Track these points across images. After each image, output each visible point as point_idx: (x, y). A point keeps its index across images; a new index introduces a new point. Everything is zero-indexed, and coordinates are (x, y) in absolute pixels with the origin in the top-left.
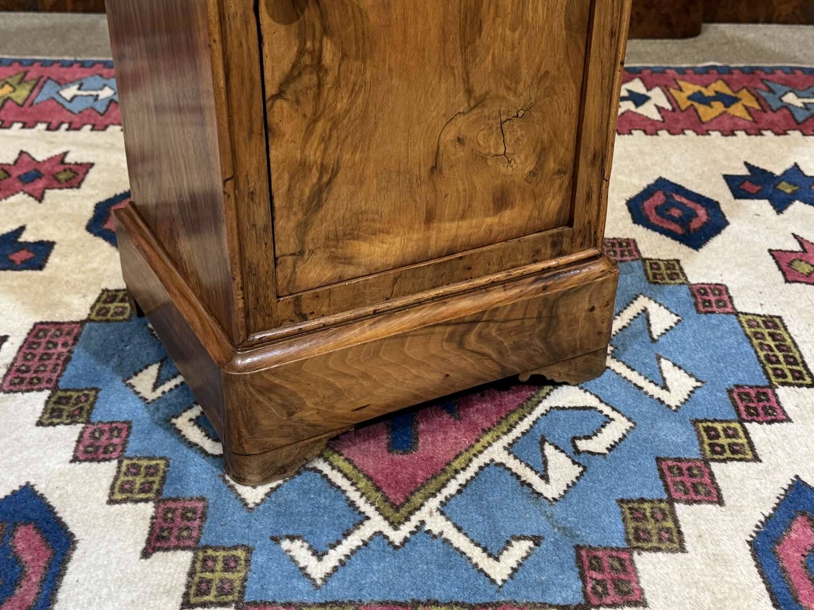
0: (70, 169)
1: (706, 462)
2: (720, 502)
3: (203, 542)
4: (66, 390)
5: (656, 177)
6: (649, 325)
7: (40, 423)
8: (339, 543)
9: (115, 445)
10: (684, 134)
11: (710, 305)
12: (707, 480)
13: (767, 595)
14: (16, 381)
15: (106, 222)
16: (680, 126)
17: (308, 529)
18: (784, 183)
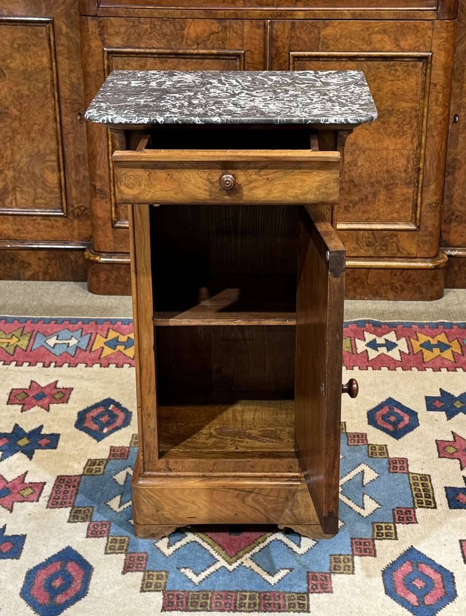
0: (61, 392)
1: (373, 540)
2: (375, 556)
3: (147, 569)
4: (78, 507)
5: (387, 397)
6: (363, 478)
7: (69, 522)
8: (206, 570)
9: (104, 531)
10: (411, 370)
11: (397, 469)
12: (371, 547)
13: (384, 589)
14: (54, 503)
15: (84, 423)
16: (409, 365)
17: (192, 565)
18: (458, 402)
